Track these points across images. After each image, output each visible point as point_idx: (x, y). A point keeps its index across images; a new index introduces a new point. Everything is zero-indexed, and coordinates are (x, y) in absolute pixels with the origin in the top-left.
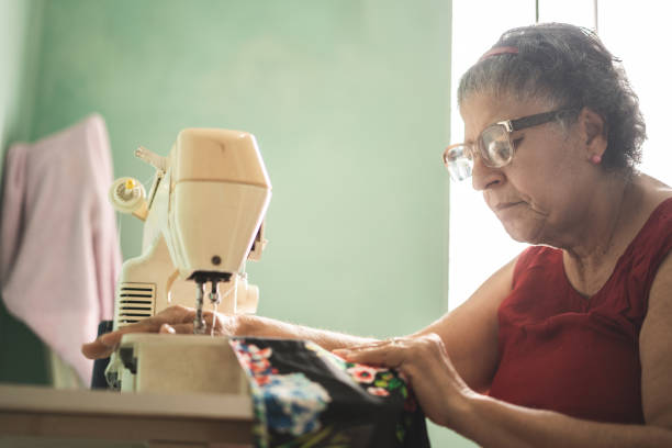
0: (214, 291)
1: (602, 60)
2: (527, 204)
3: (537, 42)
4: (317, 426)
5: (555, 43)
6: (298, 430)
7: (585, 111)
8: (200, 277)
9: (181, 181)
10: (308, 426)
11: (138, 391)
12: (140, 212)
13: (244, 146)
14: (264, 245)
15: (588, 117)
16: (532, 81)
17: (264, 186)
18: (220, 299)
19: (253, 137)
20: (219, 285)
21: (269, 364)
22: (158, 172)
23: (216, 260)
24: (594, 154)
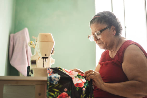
0: (46, 60)
1: (114, 17)
2: (103, 43)
3: (103, 15)
4: (57, 83)
5: (106, 15)
6: (54, 83)
7: (112, 26)
8: (43, 58)
9: (40, 42)
10: (56, 83)
11: (33, 77)
12: (34, 47)
13: (50, 36)
14: (54, 52)
15: (113, 27)
16: (103, 22)
17: (53, 42)
18: (47, 61)
19: (51, 34)
20: (46, 59)
21: (52, 72)
22: (36, 40)
23: (46, 55)
24: (114, 33)
